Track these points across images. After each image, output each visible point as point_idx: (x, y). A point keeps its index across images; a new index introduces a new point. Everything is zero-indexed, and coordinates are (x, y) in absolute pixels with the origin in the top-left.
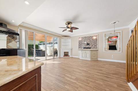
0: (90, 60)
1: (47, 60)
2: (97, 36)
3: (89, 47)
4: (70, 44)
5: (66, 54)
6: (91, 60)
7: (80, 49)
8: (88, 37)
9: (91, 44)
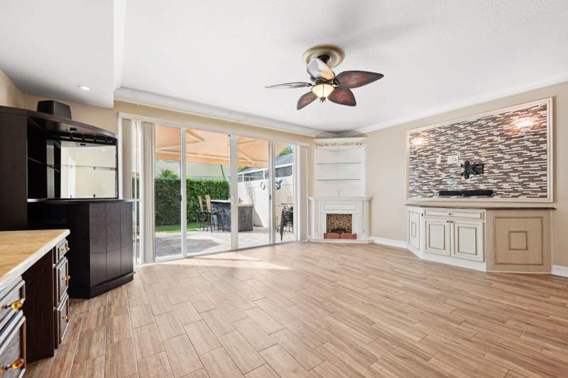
0: (483, 268)
1: (237, 250)
2: (544, 108)
3: (482, 187)
4: (361, 171)
5: (336, 224)
6: (488, 273)
7: (419, 199)
8: (471, 124)
9: (495, 166)
